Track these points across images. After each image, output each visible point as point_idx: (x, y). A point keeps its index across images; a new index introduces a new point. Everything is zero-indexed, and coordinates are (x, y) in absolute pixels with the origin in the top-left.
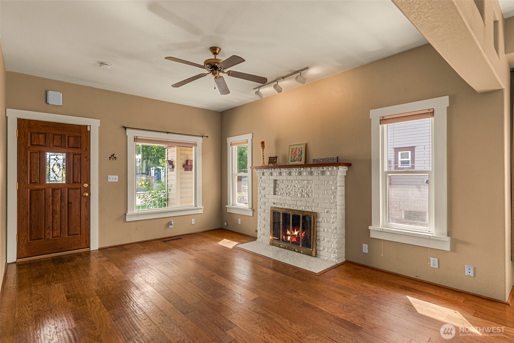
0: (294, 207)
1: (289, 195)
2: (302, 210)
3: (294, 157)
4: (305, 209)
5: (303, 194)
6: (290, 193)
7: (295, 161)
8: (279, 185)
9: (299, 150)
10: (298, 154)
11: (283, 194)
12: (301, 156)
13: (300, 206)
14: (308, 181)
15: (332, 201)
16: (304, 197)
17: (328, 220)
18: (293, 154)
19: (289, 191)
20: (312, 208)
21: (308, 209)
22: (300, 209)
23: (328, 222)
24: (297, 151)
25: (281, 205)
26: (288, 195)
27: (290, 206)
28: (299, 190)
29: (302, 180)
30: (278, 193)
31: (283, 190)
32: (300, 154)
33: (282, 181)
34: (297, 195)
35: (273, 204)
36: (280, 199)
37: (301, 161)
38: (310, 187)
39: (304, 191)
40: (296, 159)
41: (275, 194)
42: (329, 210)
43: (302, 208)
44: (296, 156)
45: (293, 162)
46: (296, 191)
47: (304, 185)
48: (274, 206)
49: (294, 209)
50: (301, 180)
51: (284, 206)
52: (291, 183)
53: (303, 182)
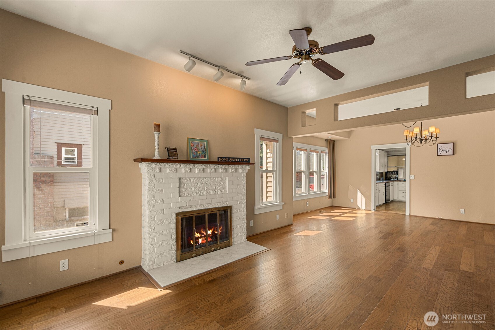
0: (208, 206)
1: (200, 194)
2: (218, 207)
3: (196, 152)
4: (221, 205)
5: (216, 191)
6: (200, 192)
7: (198, 157)
8: (184, 185)
9: (202, 145)
10: (201, 150)
11: (191, 195)
12: (205, 152)
13: (215, 203)
14: (221, 177)
15: (243, 194)
16: (217, 194)
17: (240, 209)
18: (194, 149)
19: (199, 190)
20: (226, 202)
21: (223, 204)
22: (216, 206)
23: (240, 212)
24: (200, 146)
25: (191, 207)
26: (198, 195)
27: (203, 206)
28: (212, 188)
29: (215, 177)
30: (184, 194)
31: (191, 189)
32: (203, 150)
33: (189, 179)
34: (210, 193)
35: (179, 208)
36: (191, 200)
37: (205, 157)
38: (223, 184)
39: (218, 188)
40: (198, 155)
41: (180, 196)
42: (241, 201)
43: (217, 204)
44: (198, 152)
45: (195, 157)
46: (208, 189)
47: (217, 182)
48: (180, 211)
49: (209, 208)
50: (213, 177)
51: (196, 208)
52: (202, 181)
53: (216, 179)
